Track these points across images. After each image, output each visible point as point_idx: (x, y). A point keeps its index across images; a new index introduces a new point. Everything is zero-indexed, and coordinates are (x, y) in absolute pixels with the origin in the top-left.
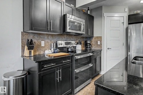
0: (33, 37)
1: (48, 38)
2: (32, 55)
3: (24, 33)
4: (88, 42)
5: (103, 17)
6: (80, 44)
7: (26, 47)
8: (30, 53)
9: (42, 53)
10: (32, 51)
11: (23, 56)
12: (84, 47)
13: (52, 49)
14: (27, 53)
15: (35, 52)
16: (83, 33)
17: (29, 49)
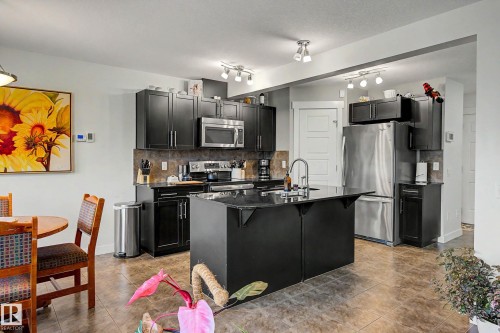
0: (150, 156)
1: (173, 157)
2: (148, 182)
3: (137, 151)
4: (264, 163)
5: (291, 111)
6: (241, 166)
7: (140, 171)
8: (145, 179)
9: (163, 180)
10: (148, 177)
11: (135, 183)
12: (255, 174)
13: (180, 176)
14: (140, 179)
15: (152, 178)
16: (239, 146)
17: (143, 173)
